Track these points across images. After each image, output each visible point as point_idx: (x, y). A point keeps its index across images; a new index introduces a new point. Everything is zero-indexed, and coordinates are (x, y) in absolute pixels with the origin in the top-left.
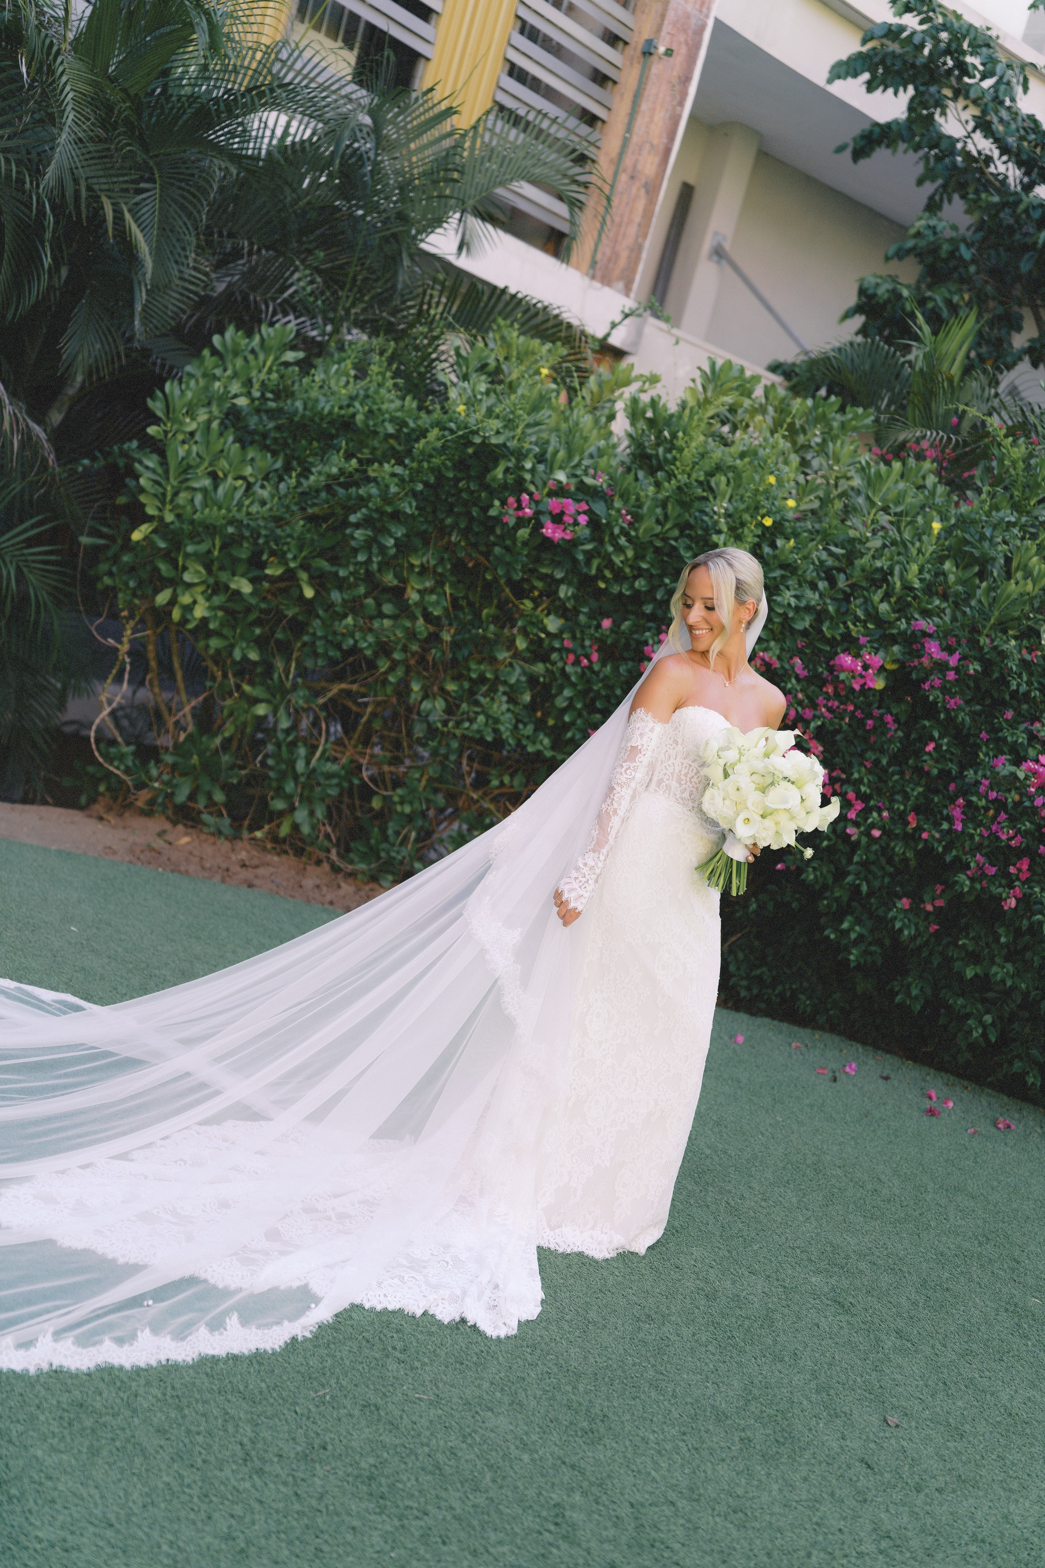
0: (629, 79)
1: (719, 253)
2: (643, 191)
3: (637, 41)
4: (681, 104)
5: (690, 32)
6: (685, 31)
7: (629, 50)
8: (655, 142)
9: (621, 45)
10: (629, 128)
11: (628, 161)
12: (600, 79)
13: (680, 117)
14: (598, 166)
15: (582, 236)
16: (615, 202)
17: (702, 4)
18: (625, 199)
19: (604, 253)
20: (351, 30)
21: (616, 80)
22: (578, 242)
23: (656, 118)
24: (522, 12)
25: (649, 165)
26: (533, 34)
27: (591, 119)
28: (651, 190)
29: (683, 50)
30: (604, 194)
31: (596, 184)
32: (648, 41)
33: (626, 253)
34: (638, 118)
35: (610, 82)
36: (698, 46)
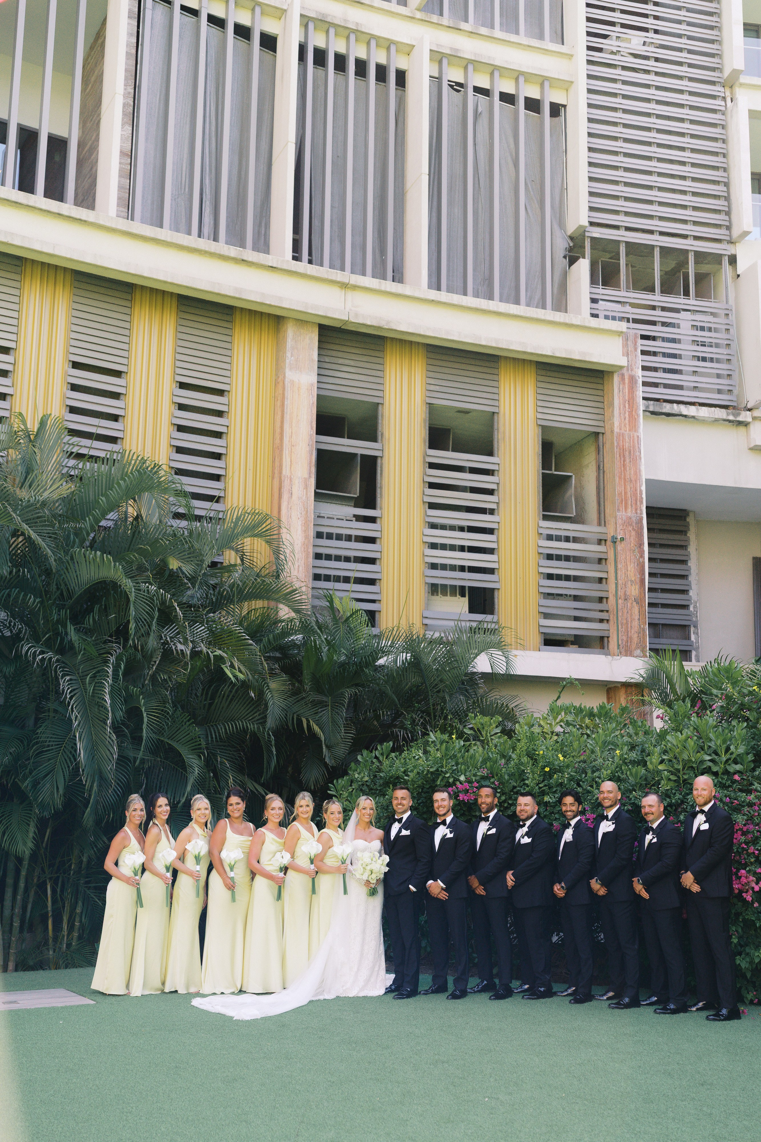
0: (611, 556)
2: (634, 603)
3: (609, 539)
4: (642, 556)
5: (634, 524)
6: (631, 525)
7: (608, 543)
8: (633, 579)
9: (603, 542)
10: (616, 579)
11: (620, 593)
12: (600, 561)
13: (644, 562)
14: (609, 600)
15: (611, 634)
16: (620, 614)
17: (636, 510)
18: (625, 611)
19: (622, 640)
20: (462, 591)
21: (606, 559)
22: (610, 639)
23: (629, 569)
24: (541, 550)
25: (634, 591)
26: (559, 558)
27: (600, 580)
28: (639, 601)
29: (633, 533)
30: (615, 613)
31: (611, 609)
32: (613, 537)
33: (636, 635)
34: (619, 572)
35: (604, 561)
36: (642, 528)
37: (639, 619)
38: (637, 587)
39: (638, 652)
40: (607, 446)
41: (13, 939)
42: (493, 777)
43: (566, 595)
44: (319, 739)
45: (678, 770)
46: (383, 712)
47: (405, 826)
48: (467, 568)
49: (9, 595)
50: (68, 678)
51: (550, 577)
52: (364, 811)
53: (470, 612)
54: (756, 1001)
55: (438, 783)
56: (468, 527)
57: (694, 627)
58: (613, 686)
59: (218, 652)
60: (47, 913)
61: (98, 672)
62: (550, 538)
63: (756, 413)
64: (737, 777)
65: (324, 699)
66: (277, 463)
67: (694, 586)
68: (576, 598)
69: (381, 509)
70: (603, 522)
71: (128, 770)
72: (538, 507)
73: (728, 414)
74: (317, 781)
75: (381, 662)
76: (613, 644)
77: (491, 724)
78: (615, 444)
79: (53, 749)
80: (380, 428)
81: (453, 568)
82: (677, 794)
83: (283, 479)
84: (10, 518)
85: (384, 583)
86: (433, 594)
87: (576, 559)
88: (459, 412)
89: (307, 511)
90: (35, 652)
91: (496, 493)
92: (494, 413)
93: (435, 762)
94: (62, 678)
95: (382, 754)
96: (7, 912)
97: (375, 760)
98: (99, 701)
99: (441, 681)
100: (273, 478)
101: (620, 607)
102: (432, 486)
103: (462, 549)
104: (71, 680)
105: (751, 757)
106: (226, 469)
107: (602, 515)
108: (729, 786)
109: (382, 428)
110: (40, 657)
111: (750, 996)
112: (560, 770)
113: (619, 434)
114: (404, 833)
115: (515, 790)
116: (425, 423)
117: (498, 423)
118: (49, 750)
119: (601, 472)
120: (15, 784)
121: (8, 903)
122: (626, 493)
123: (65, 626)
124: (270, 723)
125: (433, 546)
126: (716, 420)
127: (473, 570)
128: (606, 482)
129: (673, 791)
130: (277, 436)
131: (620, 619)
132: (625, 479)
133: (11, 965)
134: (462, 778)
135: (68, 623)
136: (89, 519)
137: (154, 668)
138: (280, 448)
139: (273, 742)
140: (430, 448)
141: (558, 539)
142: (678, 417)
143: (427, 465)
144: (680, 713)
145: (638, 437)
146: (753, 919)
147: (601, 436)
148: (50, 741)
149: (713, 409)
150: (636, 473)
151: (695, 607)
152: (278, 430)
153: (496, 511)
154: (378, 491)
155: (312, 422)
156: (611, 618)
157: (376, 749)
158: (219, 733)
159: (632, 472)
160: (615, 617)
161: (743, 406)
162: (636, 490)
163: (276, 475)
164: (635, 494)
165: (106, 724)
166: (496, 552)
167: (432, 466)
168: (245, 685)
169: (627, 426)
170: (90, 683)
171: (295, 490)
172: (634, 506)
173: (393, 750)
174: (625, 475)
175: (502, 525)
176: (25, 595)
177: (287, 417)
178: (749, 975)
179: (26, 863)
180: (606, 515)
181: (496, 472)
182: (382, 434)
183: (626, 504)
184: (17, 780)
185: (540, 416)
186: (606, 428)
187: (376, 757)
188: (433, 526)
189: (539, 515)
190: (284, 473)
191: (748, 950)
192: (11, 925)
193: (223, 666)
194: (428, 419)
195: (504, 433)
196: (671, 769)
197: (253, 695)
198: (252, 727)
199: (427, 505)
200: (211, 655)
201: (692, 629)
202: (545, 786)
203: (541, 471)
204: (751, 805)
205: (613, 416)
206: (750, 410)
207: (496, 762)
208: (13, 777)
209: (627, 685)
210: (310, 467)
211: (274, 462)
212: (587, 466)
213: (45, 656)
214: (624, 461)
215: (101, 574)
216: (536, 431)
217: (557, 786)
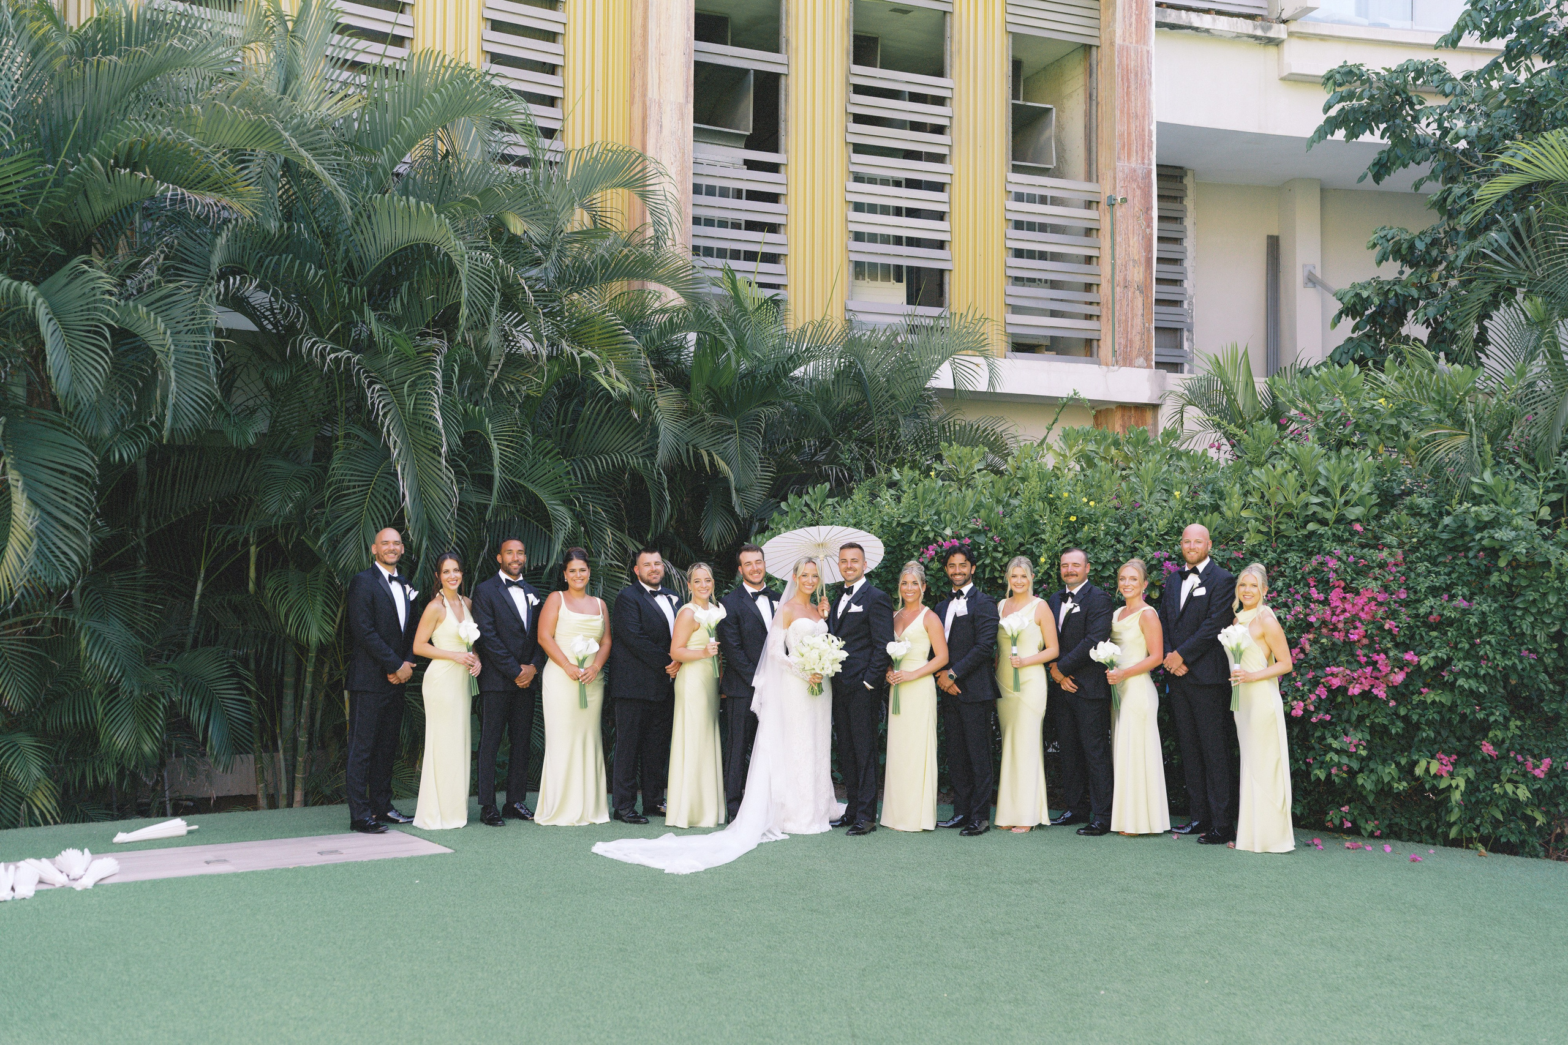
0: (1105, 225)
1: (1311, 280)
2: (1137, 293)
3: (1103, 199)
4: (1149, 225)
5: (1140, 180)
6: (1136, 180)
7: (1101, 206)
8: (1136, 259)
9: (1095, 205)
10: (1113, 258)
11: (1119, 278)
12: (1088, 232)
13: (1151, 235)
14: (1101, 288)
15: (1103, 337)
16: (1117, 307)
17: (1143, 158)
18: (1125, 303)
19: (1120, 344)
20: (897, 273)
21: (1098, 230)
22: (1101, 343)
23: (1131, 243)
24: (1010, 216)
25: (1137, 275)
26: (1031, 227)
27: (1089, 260)
28: (1143, 289)
29: (1138, 192)
30: (1110, 306)
31: (1103, 300)
32: (1110, 197)
33: (1138, 337)
34: (1117, 248)
35: (1095, 232)
36: (1150, 186)
37: (1143, 315)
38: (1142, 269)
39: (1141, 361)
40: (1104, 64)
41: (300, 759)
42: (990, 530)
43: (1040, 280)
44: (726, 479)
45: (1268, 517)
46: (809, 442)
47: (856, 601)
48: (904, 240)
49: (278, 264)
50: (377, 387)
51: (1019, 253)
52: (804, 579)
53: (908, 303)
54: (1377, 833)
55: (913, 538)
56: (907, 180)
57: (1189, 331)
58: (1104, 407)
59: (587, 353)
60: (345, 723)
61: (420, 378)
62: (1019, 197)
63: (1294, 27)
64: (1358, 527)
65: (728, 422)
66: (638, 82)
67: (1190, 275)
68: (1054, 285)
69: (786, 152)
70: (1095, 177)
71: (468, 521)
72: (1007, 154)
73: (1255, 28)
74: (722, 538)
75: (798, 372)
76: (1105, 349)
77: (972, 457)
78: (1117, 63)
79: (354, 493)
80: (783, 32)
81: (885, 239)
82: (1269, 552)
83: (648, 104)
84: (278, 141)
85: (791, 260)
86: (857, 278)
87: (1056, 229)
88: (895, 10)
89: (684, 154)
90: (324, 349)
91: (948, 131)
92: (945, 12)
93: (909, 510)
94: (369, 388)
95: (815, 500)
96: (288, 723)
97: (805, 509)
98: (426, 420)
99: (892, 397)
100: (632, 103)
101: (1117, 297)
102: (859, 119)
103: (898, 212)
104: (382, 389)
105: (1375, 500)
106: (563, 88)
107: (1094, 166)
108: (1348, 540)
109: (787, 32)
110: (333, 356)
111: (1370, 826)
112: (1091, 519)
113: (1122, 48)
114: (855, 609)
115: (1022, 549)
116: (848, 26)
117: (951, 28)
118: (349, 494)
119: (1094, 103)
120: (299, 543)
121: (288, 710)
122: (1129, 134)
123: (361, 313)
124: (662, 455)
125: (859, 207)
126: (1239, 36)
127: (912, 242)
128: (1100, 119)
129: (1263, 548)
130: (638, 40)
131: (1117, 314)
132: (1128, 114)
133: (298, 795)
134: (948, 532)
135: (366, 308)
136: (387, 149)
137: (496, 374)
138: (643, 59)
139: (666, 485)
140: (856, 62)
141: (1031, 199)
142: (1186, 31)
143: (852, 89)
144: (1263, 439)
145: (1148, 52)
146: (1386, 723)
147: (1094, 50)
148: (350, 481)
149: (1235, 19)
150: (1144, 106)
151: (1190, 303)
152: (638, 31)
153: (948, 158)
154: (782, 125)
155: (688, 20)
156: (1104, 314)
157: (807, 492)
158: (587, 470)
159: (1139, 104)
160: (1110, 312)
161: (1275, 16)
162: (1143, 130)
163: (637, 99)
164: (1142, 137)
165: (440, 455)
166: (947, 217)
167: (859, 90)
168: (626, 402)
169: (1134, 36)
170: (409, 395)
171: (666, 122)
172: (1140, 153)
173: (831, 494)
174: (1129, 109)
175: (956, 178)
176: (302, 265)
177: (652, 12)
178: (1371, 798)
179: (312, 655)
180: (1100, 166)
181: (948, 101)
182: (787, 41)
183: (1129, 150)
184: (303, 538)
185: (1010, 19)
186: (1103, 38)
187: (807, 505)
188: (858, 178)
189: (1007, 162)
190: (650, 94)
191: (1372, 765)
192: (295, 740)
193: (594, 374)
194: (852, 19)
195: (960, 42)
196: (1259, 517)
197: (636, 416)
198: (635, 462)
199: (851, 147)
200: (577, 357)
201: (1186, 334)
202: (1069, 542)
203: (1011, 101)
204: (1382, 565)
205: (1114, 21)
206: (1284, 22)
207: (991, 510)
208: (295, 534)
209: (1124, 407)
210: (687, 87)
211: (632, 78)
212: (1070, 95)
213: (340, 354)
214: (1128, 87)
215: (412, 234)
216: (1005, 41)
217: (1088, 542)
